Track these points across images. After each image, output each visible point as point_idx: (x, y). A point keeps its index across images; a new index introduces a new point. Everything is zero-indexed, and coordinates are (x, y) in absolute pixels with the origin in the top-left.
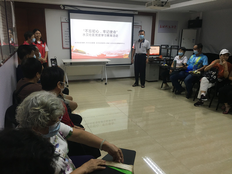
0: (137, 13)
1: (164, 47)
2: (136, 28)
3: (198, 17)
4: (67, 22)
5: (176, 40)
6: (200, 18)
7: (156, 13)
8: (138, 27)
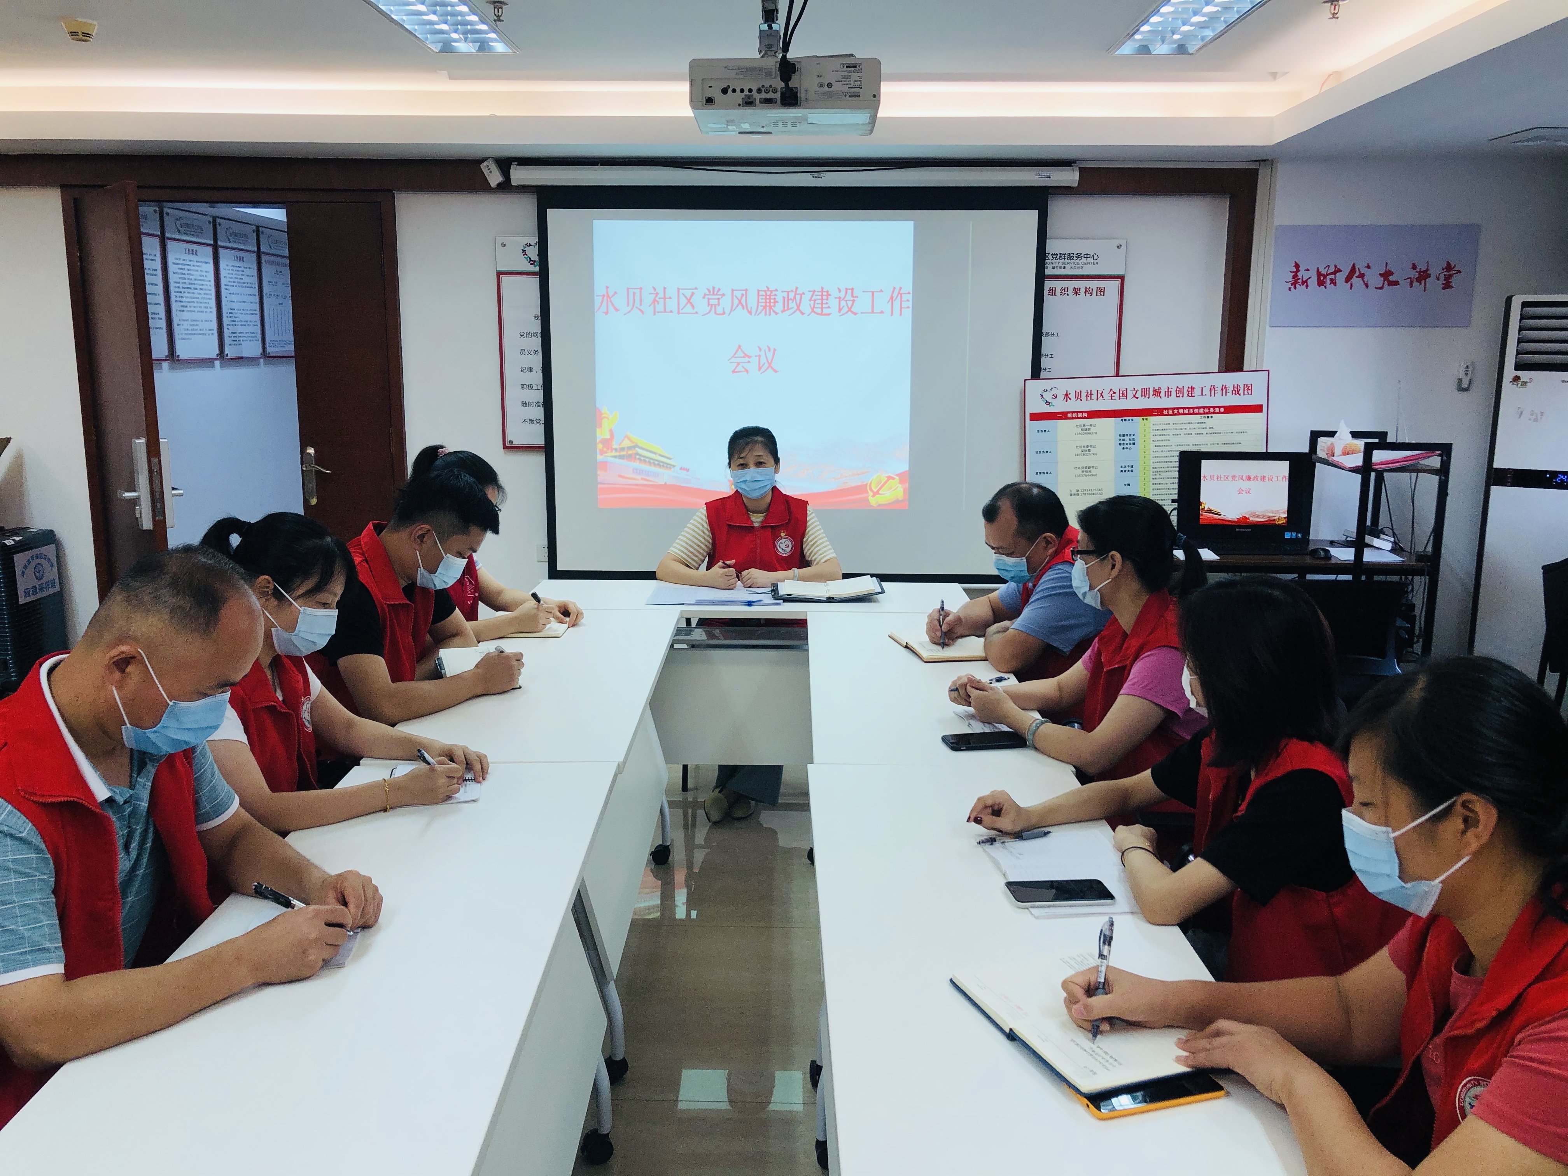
0: (1070, 178)
2: (1076, 291)
7: (1256, 171)
8: (1094, 284)
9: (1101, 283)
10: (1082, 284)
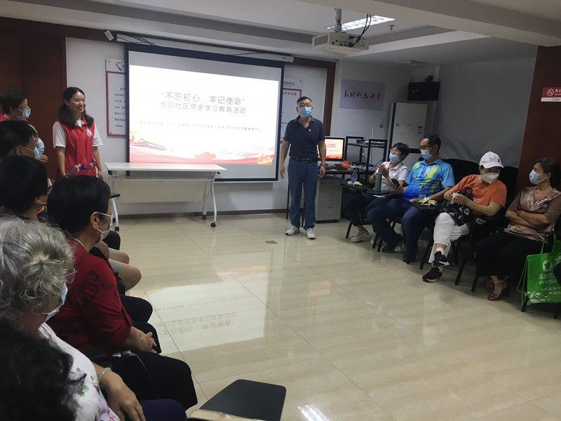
0: (291, 60)
1: (354, 141)
2: (289, 94)
3: (431, 77)
4: (120, 71)
5: (381, 127)
6: (436, 79)
7: (335, 63)
8: (293, 92)
9: (296, 92)
10: (291, 92)
